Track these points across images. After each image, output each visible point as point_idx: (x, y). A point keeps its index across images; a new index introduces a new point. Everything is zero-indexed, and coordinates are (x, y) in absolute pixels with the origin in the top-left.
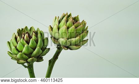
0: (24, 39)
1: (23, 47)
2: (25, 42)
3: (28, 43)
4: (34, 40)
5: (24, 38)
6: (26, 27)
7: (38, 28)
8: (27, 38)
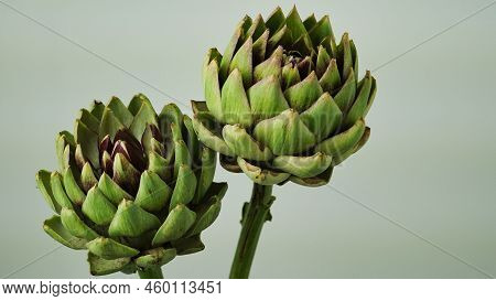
0: (111, 175)
1: (109, 211)
3: (130, 187)
4: (157, 178)
5: (110, 171)
8: (124, 169)
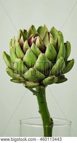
2: (38, 50)
6: (33, 27)
7: (53, 28)
8: (40, 43)
